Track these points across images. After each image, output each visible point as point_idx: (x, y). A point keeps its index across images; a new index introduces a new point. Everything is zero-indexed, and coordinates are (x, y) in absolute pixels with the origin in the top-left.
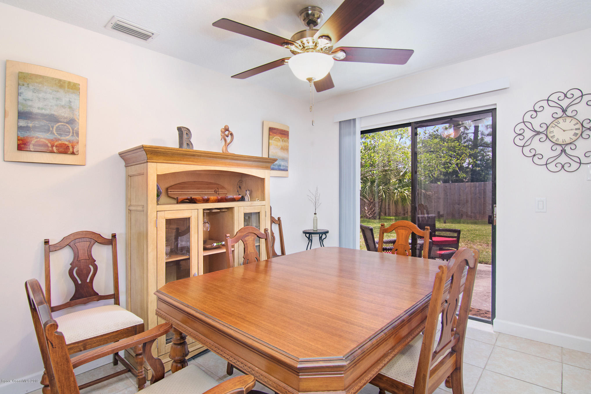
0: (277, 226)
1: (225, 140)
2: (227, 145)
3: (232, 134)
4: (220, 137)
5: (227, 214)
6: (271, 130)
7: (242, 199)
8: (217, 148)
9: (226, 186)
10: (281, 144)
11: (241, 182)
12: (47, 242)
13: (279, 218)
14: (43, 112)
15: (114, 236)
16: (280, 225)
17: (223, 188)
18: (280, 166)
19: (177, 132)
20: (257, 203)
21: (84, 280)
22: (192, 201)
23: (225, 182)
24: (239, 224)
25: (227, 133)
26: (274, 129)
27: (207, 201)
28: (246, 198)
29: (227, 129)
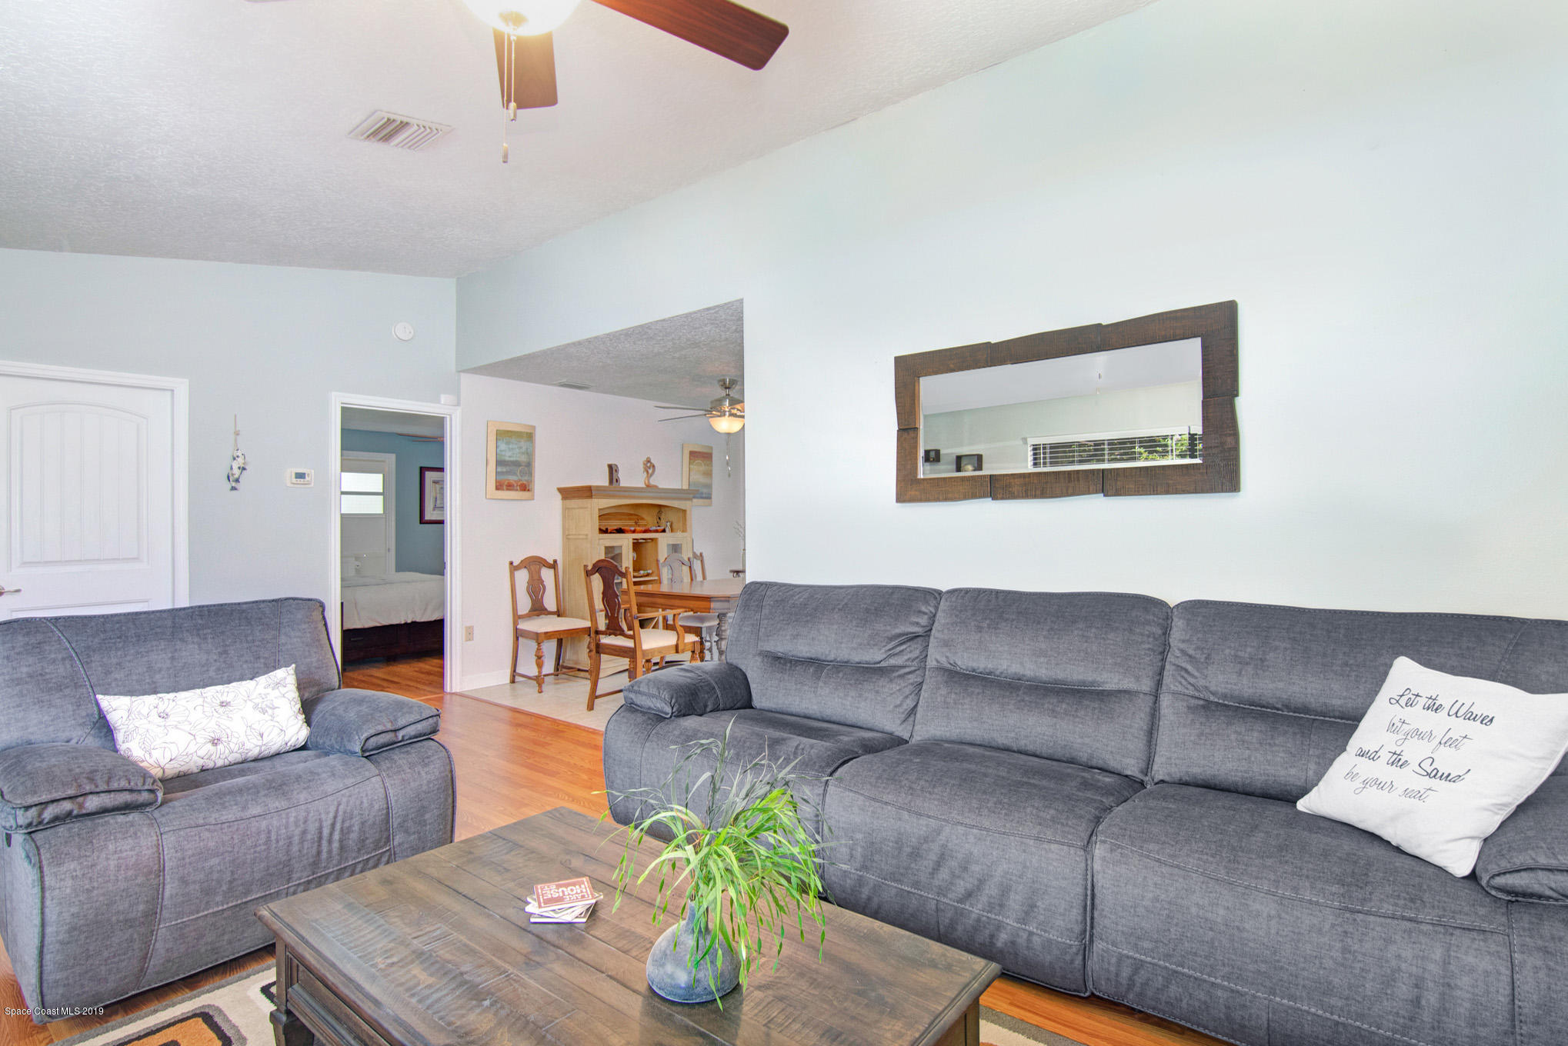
0: (699, 562)
1: (648, 472)
2: (649, 476)
3: (654, 466)
4: (643, 470)
5: (650, 545)
6: (692, 454)
7: (664, 531)
8: (640, 483)
9: (644, 516)
10: (703, 468)
11: (660, 512)
12: (511, 563)
13: (701, 554)
14: (512, 459)
15: (555, 561)
16: (702, 561)
17: (643, 519)
18: (702, 493)
19: (607, 469)
20: (679, 534)
21: (537, 597)
22: (620, 531)
23: (644, 514)
24: (663, 552)
25: (649, 466)
26: (696, 452)
27: (634, 532)
28: (667, 530)
29: (649, 461)
